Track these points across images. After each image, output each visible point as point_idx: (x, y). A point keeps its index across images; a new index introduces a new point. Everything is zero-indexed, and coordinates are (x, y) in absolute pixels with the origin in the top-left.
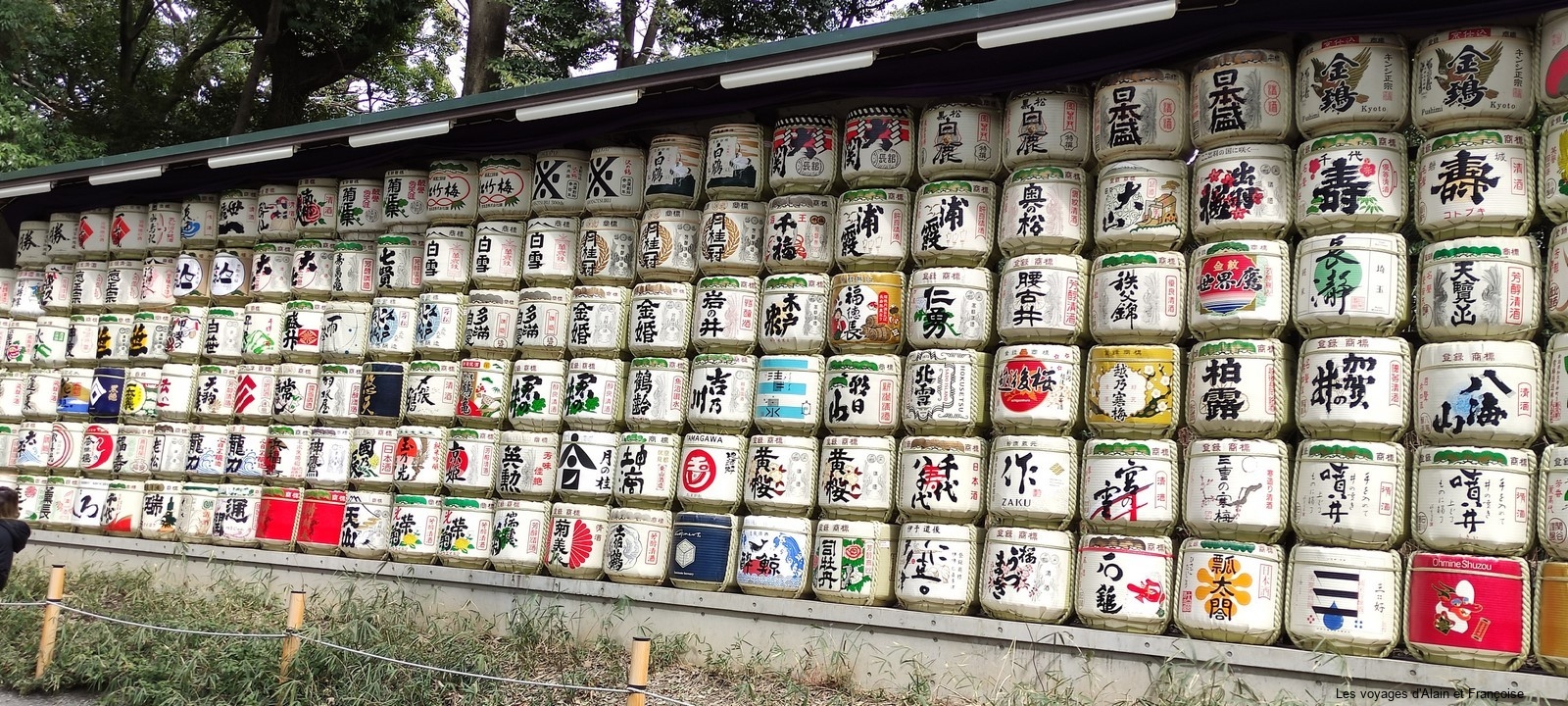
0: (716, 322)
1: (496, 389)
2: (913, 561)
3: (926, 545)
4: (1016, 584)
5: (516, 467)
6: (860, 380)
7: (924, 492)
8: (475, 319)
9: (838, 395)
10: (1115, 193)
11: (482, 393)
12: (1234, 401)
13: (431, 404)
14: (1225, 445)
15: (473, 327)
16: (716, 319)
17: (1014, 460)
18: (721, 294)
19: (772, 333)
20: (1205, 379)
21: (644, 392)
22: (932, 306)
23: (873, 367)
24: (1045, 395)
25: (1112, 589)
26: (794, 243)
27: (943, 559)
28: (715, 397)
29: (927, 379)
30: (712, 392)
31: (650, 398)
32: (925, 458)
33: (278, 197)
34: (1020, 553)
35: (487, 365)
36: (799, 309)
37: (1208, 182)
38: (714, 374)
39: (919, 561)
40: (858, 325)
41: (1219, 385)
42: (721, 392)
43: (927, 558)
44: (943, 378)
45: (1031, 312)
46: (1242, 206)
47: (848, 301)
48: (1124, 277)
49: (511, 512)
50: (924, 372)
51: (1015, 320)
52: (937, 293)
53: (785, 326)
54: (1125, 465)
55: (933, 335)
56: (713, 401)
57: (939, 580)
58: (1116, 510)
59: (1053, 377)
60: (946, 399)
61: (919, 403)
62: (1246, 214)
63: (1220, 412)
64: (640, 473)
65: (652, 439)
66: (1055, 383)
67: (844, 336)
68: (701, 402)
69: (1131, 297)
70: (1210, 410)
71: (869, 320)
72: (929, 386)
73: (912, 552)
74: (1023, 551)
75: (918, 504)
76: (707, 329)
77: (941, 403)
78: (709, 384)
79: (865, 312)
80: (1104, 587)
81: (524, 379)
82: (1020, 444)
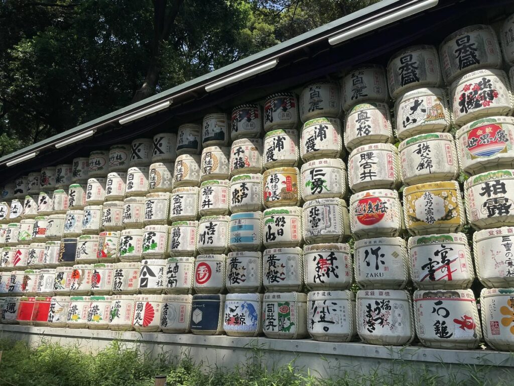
0: (209, 201)
1: (114, 245)
2: (318, 313)
3: (324, 303)
4: (381, 323)
5: (120, 279)
6: (280, 219)
7: (320, 274)
8: (105, 215)
9: (270, 228)
10: (409, 107)
11: (107, 246)
12: (506, 204)
13: (87, 254)
14: (504, 230)
15: (104, 218)
16: (209, 200)
17: (370, 251)
18: (211, 188)
19: (236, 202)
20: (482, 194)
21: (177, 237)
22: (315, 178)
23: (287, 212)
24: (383, 215)
25: (444, 323)
26: (244, 160)
27: (335, 310)
28: (210, 236)
29: (315, 214)
30: (208, 234)
31: (180, 240)
32: (319, 255)
33: (34, 177)
34: (381, 304)
35: (110, 234)
36: (248, 190)
37: (463, 92)
38: (209, 225)
39: (321, 312)
40: (277, 193)
41: (493, 196)
42: (213, 234)
43: (326, 310)
44: (324, 213)
45: (370, 173)
46: (488, 100)
47: (272, 182)
48: (421, 147)
49: (117, 301)
50: (313, 211)
51: (361, 178)
52: (316, 171)
53: (242, 198)
54: (440, 248)
55: (316, 192)
56: (209, 238)
57: (333, 323)
58: (438, 275)
59: (386, 205)
60: (327, 223)
61: (313, 227)
62: (490, 103)
63: (497, 211)
64: (175, 277)
65: (181, 259)
66: (387, 208)
67: (270, 199)
68: (203, 239)
69: (427, 156)
70: (489, 211)
71: (283, 190)
72: (317, 217)
73: (316, 308)
74: (383, 303)
75: (317, 280)
76: (205, 205)
77: (324, 225)
78: (206, 230)
79: (281, 186)
80: (438, 322)
81: (125, 238)
82: (373, 243)
